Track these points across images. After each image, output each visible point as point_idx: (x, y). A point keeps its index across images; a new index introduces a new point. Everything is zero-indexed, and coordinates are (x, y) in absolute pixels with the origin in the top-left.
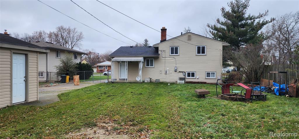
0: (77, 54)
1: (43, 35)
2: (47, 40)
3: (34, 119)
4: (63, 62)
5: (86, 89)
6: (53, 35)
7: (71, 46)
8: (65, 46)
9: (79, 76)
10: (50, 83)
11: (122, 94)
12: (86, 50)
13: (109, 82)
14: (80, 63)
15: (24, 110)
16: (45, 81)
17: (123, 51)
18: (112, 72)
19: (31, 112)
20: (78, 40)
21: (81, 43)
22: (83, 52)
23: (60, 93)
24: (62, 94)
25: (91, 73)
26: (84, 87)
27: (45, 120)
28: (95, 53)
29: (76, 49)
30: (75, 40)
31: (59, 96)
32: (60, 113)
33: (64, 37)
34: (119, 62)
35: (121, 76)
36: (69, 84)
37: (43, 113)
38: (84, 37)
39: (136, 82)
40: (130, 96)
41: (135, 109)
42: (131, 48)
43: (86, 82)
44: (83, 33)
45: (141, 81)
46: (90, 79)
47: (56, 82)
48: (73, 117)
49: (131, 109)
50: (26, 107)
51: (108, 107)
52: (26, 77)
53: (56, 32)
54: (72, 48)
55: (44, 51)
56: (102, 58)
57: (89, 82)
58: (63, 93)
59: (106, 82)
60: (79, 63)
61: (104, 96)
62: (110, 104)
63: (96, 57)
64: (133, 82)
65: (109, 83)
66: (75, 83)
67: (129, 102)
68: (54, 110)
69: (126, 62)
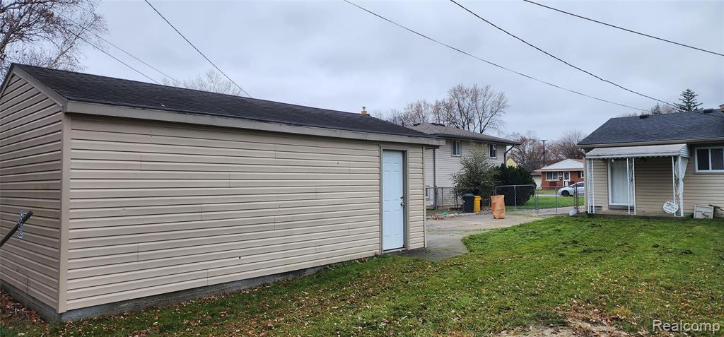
0: (496, 145)
1: (423, 109)
2: (431, 118)
3: (424, 287)
4: (467, 165)
5: (523, 230)
6: (442, 107)
7: (478, 128)
8: (466, 129)
9: (503, 196)
10: (442, 211)
11: (626, 249)
12: (514, 135)
13: (578, 213)
14: (503, 165)
15: (405, 266)
16: (432, 206)
17: (615, 131)
18: (589, 187)
19: (418, 271)
20: (494, 113)
21: (502, 119)
22: (508, 139)
23: (468, 236)
24: (472, 238)
25: (531, 190)
26: (518, 224)
27: (446, 294)
28: (534, 141)
29: (491, 133)
30: (488, 114)
31: (466, 242)
32: (475, 281)
33: (465, 110)
34: (605, 161)
35: (616, 199)
36: (482, 216)
37: (440, 276)
38: (508, 103)
39: (666, 215)
40: (651, 255)
41: (675, 295)
42: (642, 120)
43: (520, 212)
44: (506, 94)
45: (682, 215)
46: (527, 204)
47: (453, 209)
48: (503, 294)
49: (661, 294)
50: (406, 259)
51: (592, 281)
52: (405, 198)
53: (447, 101)
54: (481, 133)
55: (435, 142)
56: (553, 152)
57: (526, 212)
58: (472, 234)
59: (571, 214)
60: (500, 165)
61: (572, 250)
62: (594, 272)
63: (539, 149)
64: (655, 218)
65: (579, 217)
66: (496, 214)
67: (651, 274)
68: (461, 272)
69: (630, 159)
